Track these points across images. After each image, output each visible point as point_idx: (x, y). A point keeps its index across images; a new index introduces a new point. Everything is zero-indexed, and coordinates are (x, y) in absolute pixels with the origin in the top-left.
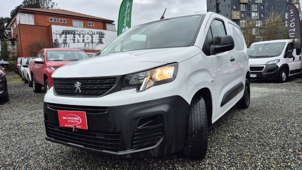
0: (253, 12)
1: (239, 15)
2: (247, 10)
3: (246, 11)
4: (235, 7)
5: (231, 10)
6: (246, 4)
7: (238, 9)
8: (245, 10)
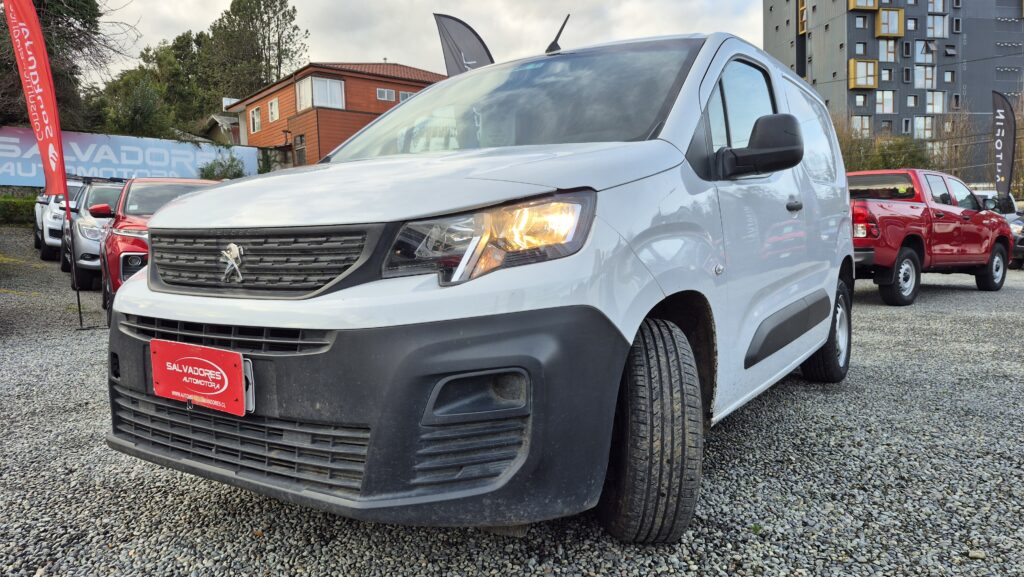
0: (919, 65)
1: (874, 76)
2: (898, 60)
3: (895, 63)
4: (860, 49)
5: (849, 58)
6: (895, 39)
7: (870, 56)
8: (893, 60)
